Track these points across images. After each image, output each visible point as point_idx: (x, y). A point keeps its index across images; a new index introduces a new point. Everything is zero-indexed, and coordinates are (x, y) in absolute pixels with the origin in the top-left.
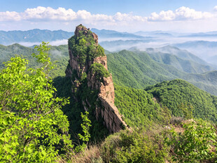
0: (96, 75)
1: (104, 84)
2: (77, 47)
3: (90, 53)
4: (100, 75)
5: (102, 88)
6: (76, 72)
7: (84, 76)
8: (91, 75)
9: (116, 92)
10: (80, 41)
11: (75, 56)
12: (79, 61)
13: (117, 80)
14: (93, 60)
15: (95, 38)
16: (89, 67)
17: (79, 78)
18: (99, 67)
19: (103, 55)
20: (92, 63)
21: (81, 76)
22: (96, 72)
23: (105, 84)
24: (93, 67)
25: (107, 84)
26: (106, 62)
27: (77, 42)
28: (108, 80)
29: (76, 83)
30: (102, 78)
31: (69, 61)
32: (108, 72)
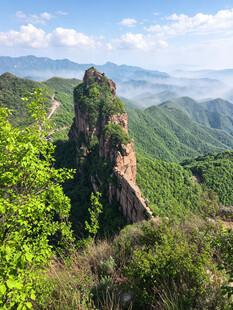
0: (111, 140)
1: (122, 154)
2: (87, 100)
3: (104, 108)
4: (117, 140)
5: (119, 159)
6: (83, 134)
7: (94, 141)
8: (105, 141)
9: (139, 165)
10: (91, 91)
11: (83, 112)
12: (89, 120)
13: (141, 149)
14: (108, 119)
15: (112, 87)
16: (101, 127)
17: (87, 144)
18: (116, 128)
19: (122, 112)
20: (107, 123)
21: (90, 140)
22: (112, 136)
23: (124, 153)
24: (107, 129)
25: (127, 154)
26: (126, 122)
27: (86, 92)
28: (128, 148)
29: (82, 151)
30: (120, 146)
31: (74, 119)
32: (128, 137)
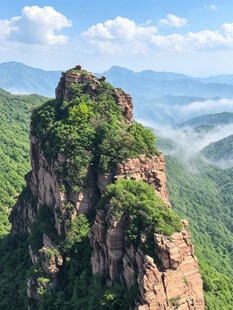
0: (125, 224)
1: (158, 263)
2: (61, 128)
3: (105, 144)
4: (141, 223)
5: (151, 280)
6: (48, 213)
7: (79, 228)
9: (211, 298)
10: (73, 111)
11: (51, 157)
12: (65, 177)
13: (211, 252)
14: (114, 169)
15: (123, 104)
16: (98, 192)
17: (58, 239)
18: (138, 191)
19: (151, 152)
20: (113, 181)
21: (66, 228)
22: (127, 211)
23: (165, 262)
24: (114, 194)
25: (172, 265)
26: (161, 176)
27: (62, 115)
28: (175, 245)
29: (44, 258)
30: (151, 239)
31: (28, 177)
32: (172, 213)
